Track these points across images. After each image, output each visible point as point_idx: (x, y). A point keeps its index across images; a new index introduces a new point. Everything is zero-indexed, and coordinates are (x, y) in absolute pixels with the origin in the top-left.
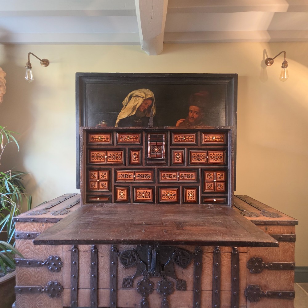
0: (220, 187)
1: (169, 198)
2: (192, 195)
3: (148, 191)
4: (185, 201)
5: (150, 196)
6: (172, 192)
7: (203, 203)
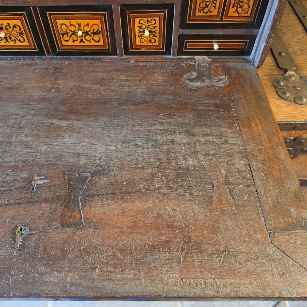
0: (241, 7)
1: (82, 41)
2: (150, 32)
3: (12, 22)
4: (132, 48)
5: (25, 37)
6: (88, 25)
7: (180, 52)
